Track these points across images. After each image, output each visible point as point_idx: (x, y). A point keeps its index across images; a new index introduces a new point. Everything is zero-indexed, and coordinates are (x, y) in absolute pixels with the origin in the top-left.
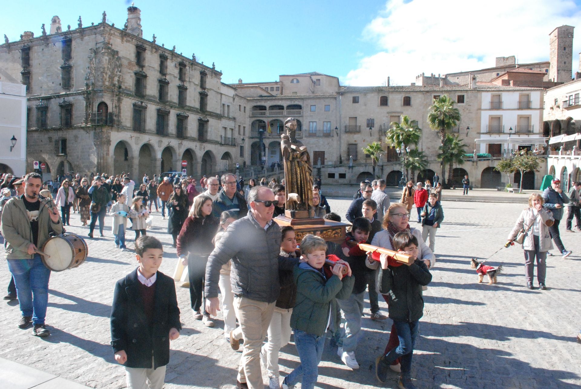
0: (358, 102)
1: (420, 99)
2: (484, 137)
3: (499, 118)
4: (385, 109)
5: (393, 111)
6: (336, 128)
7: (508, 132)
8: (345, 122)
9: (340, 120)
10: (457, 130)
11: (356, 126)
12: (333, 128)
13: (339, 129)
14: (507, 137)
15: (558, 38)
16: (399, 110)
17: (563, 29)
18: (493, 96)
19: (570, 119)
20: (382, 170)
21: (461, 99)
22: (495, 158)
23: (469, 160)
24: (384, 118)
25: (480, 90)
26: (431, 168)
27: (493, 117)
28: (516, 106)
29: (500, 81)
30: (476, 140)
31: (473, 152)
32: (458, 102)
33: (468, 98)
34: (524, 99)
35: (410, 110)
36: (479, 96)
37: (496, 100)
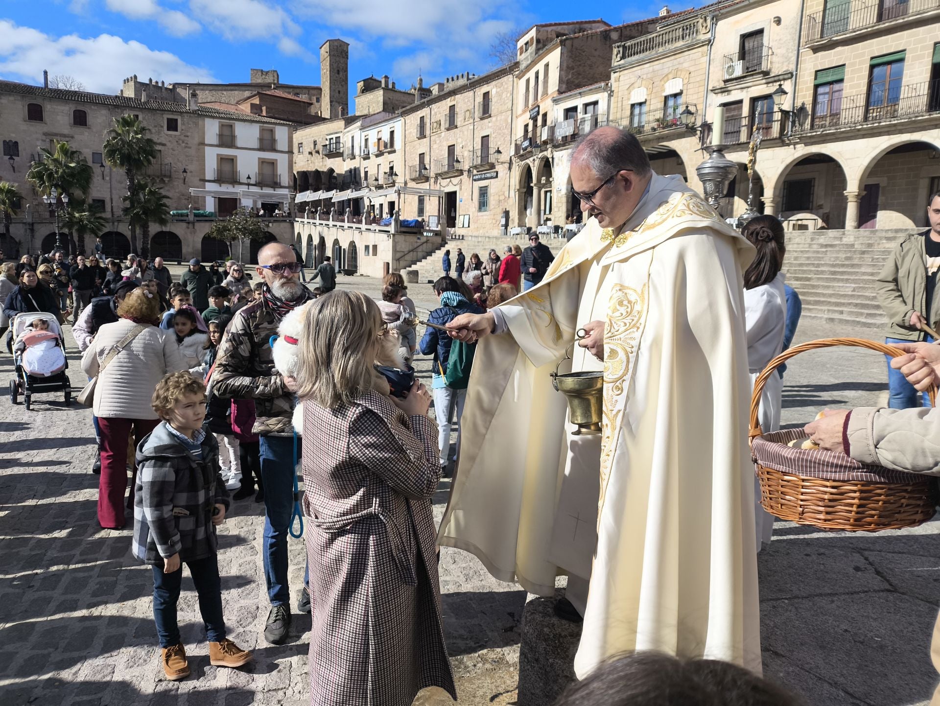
1: (105, 118)
2: (210, 187)
3: (232, 160)
4: (37, 128)
5: (55, 131)
7: (245, 181)
10: (168, 173)
14: (244, 188)
15: (330, 55)
16: (66, 131)
17: (336, 44)
18: (222, 126)
19: (331, 171)
20: (32, 230)
21: (172, 125)
22: (221, 218)
23: (182, 221)
24: (39, 143)
25: (202, 114)
26: (120, 230)
27: (223, 157)
28: (256, 145)
29: (249, 105)
30: (191, 190)
31: (187, 209)
32: (168, 130)
33: (183, 124)
34: (267, 136)
35: (87, 134)
36: (200, 122)
37: (227, 132)
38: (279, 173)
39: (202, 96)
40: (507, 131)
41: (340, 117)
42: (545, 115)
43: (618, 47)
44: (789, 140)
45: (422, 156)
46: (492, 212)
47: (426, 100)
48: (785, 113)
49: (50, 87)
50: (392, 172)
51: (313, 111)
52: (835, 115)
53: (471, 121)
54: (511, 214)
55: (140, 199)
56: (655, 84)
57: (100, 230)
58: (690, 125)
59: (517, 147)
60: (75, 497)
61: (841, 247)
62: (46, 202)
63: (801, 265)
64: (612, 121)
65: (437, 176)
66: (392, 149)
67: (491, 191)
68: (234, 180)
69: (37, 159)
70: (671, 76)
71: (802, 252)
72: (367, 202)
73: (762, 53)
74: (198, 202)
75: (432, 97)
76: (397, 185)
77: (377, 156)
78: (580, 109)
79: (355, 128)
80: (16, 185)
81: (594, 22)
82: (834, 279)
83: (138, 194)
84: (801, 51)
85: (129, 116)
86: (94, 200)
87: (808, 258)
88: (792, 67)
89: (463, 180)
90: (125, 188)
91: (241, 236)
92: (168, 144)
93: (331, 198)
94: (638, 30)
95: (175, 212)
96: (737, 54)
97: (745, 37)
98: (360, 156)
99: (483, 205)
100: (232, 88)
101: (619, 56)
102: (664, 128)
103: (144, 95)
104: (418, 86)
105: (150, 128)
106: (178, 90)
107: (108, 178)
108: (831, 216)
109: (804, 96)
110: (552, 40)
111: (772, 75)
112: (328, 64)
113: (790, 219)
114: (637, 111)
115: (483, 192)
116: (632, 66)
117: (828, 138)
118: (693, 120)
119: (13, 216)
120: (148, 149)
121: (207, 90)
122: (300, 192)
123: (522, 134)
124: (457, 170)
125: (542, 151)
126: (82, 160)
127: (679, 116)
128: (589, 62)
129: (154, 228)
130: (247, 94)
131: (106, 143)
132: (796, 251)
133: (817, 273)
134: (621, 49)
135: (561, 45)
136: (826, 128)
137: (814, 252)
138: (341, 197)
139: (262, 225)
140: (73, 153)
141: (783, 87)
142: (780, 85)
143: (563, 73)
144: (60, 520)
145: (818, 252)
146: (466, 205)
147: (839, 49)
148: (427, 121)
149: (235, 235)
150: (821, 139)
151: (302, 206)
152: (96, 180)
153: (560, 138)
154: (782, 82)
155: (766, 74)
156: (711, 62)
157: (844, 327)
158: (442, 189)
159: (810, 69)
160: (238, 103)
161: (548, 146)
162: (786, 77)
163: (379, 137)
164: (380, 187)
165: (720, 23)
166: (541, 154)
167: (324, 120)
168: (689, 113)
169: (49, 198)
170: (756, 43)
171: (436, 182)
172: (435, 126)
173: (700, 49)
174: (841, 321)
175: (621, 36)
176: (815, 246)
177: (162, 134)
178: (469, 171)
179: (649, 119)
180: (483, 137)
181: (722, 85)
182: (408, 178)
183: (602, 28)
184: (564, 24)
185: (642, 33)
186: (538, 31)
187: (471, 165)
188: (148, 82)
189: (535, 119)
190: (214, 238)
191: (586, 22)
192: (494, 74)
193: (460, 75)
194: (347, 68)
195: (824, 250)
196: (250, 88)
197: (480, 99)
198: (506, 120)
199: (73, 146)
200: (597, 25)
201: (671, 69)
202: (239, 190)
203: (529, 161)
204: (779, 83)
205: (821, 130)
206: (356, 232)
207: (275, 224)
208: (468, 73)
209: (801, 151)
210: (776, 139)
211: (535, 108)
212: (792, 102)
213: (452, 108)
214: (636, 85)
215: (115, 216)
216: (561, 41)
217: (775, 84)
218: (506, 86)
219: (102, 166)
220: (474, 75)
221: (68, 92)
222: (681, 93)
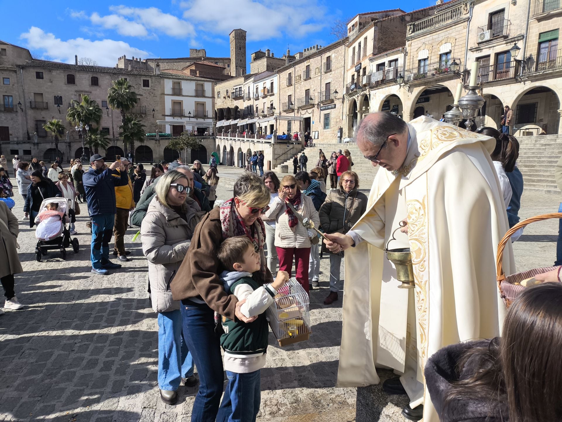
0: (43, 78)
1: (108, 81)
2: (168, 119)
3: (180, 103)
4: (72, 88)
5: (81, 89)
6: (20, 103)
7: (187, 115)
8: (29, 98)
9: (24, 95)
10: (144, 112)
11: (43, 102)
12: (16, 102)
13: (23, 105)
14: (188, 119)
15: (235, 39)
16: (87, 90)
17: (239, 32)
18: (174, 83)
19: (237, 107)
20: (70, 146)
21: (146, 84)
22: (174, 137)
23: (153, 139)
24: (73, 97)
25: (163, 76)
26: (118, 145)
27: (175, 101)
28: (193, 94)
29: (189, 70)
30: (157, 121)
31: (155, 132)
32: (144, 86)
33: (152, 83)
34: (200, 88)
35: (98, 90)
36: (162, 82)
37: (177, 87)
38: (207, 110)
39: (163, 66)
40: (342, 79)
41: (241, 75)
42: (365, 69)
43: (410, 25)
44: (520, 78)
45: (290, 96)
46: (332, 129)
47: (292, 63)
48: (518, 62)
49: (78, 64)
50: (272, 107)
51: (226, 72)
52: (552, 61)
53: (320, 74)
54: (343, 130)
55: (129, 127)
56: (434, 47)
57: (107, 145)
58: (456, 72)
59: (348, 89)
60: (95, 299)
61: (555, 145)
62: (77, 130)
63: (528, 157)
64: (407, 71)
65: (299, 108)
66: (272, 93)
67: (332, 116)
68: (181, 115)
69: (72, 106)
70: (443, 42)
71: (529, 149)
72: (257, 126)
73: (503, 24)
74: (162, 128)
75: (296, 61)
76: (275, 114)
77: (263, 98)
78: (387, 64)
79: (250, 82)
80: (61, 121)
81: (395, 10)
82: (551, 166)
83: (127, 124)
84: (529, 21)
85: (122, 79)
86: (103, 128)
87: (533, 153)
88: (523, 32)
89: (315, 110)
90: (120, 121)
91: (185, 148)
92: (144, 95)
93: (237, 124)
94: (423, 14)
95: (149, 134)
96: (487, 26)
97: (492, 15)
98: (253, 98)
99: (326, 124)
100: (179, 61)
101: (411, 30)
102: (439, 74)
103: (130, 66)
104: (287, 55)
105: (134, 85)
106: (149, 63)
107: (110, 116)
108: (548, 126)
109: (532, 50)
110: (369, 23)
111: (510, 38)
112: (234, 44)
113: (521, 128)
114: (422, 64)
115: (327, 117)
116: (419, 36)
117: (548, 76)
118: (458, 68)
119: (60, 138)
120: (133, 98)
121: (165, 62)
122: (219, 121)
123: (351, 81)
124: (311, 104)
125: (363, 91)
126: (96, 106)
127: (449, 66)
128: (392, 35)
129: (137, 144)
130: (188, 64)
131: (109, 95)
132: (525, 149)
133: (540, 162)
134: (412, 27)
135: (375, 26)
136: (546, 70)
137: (537, 149)
138: (242, 123)
139: (198, 141)
140: (91, 102)
141: (517, 45)
142: (515, 44)
143: (376, 42)
144: (88, 312)
145: (540, 149)
146: (316, 126)
147: (555, 19)
148: (293, 75)
149: (182, 147)
150: (542, 77)
151: (220, 129)
152: (104, 116)
153: (374, 82)
154: (517, 42)
155: (506, 37)
156: (470, 32)
157: (557, 196)
158: (302, 116)
159: (536, 32)
160: (183, 69)
161: (367, 88)
162: (519, 38)
163: (265, 86)
164: (265, 116)
165: (476, 7)
166: (362, 93)
167: (232, 77)
168: (456, 64)
169: (78, 128)
170: (499, 18)
171: (298, 112)
172: (297, 79)
173: (462, 24)
174: (555, 192)
175: (412, 18)
176: (538, 146)
177: (141, 89)
178: (318, 104)
179: (430, 69)
180: (326, 84)
181: (477, 46)
182: (281, 110)
183: (400, 14)
184: (376, 13)
185: (425, 16)
186: (360, 18)
187: (319, 101)
188: (132, 59)
189: (358, 72)
190: (171, 149)
191: (390, 11)
192: (333, 45)
193: (312, 47)
194: (245, 46)
195: (544, 147)
196: (190, 61)
197: (324, 61)
198: (341, 73)
199: (91, 98)
200: (397, 12)
201: (444, 37)
202: (184, 120)
203: (355, 97)
204: (515, 43)
205: (543, 71)
206: (251, 144)
207: (205, 140)
208: (317, 45)
209: (529, 85)
210: (512, 78)
211: (358, 65)
212: (523, 54)
213: (308, 67)
214: (422, 48)
215: (115, 137)
216: (375, 23)
217: (512, 43)
218: (340, 52)
219: (107, 108)
220: (321, 46)
221: (88, 67)
222: (450, 52)
